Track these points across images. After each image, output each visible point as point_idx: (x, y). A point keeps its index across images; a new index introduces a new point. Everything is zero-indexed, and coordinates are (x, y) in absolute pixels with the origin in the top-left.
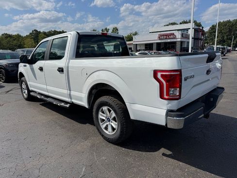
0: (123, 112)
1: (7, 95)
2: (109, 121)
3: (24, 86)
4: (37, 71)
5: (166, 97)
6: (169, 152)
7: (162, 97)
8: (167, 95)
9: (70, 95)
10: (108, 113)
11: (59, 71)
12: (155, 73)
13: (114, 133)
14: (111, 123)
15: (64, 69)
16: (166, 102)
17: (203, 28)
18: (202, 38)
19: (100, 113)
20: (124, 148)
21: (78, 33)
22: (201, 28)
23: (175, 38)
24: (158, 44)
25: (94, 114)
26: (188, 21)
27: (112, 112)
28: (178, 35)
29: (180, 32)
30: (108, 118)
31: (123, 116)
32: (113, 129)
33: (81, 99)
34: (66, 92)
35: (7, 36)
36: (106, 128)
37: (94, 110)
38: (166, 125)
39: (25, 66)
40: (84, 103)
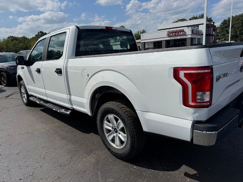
0: (133, 122)
1: (7, 100)
2: (117, 132)
3: (23, 91)
4: (35, 73)
5: (193, 104)
6: (193, 172)
7: (185, 103)
8: (192, 102)
9: (70, 100)
10: (115, 122)
11: (57, 73)
12: (176, 71)
13: (122, 147)
14: (118, 134)
15: (62, 70)
16: (191, 110)
17: (214, 23)
18: (214, 33)
19: (106, 122)
20: (136, 165)
21: (77, 27)
22: (212, 23)
23: (185, 35)
24: (167, 41)
25: (98, 122)
26: (198, 17)
27: (120, 121)
28: (188, 31)
29: (190, 28)
30: (115, 129)
31: (133, 127)
32: (122, 142)
33: (83, 105)
34: (65, 96)
35: (13, 39)
36: (113, 140)
37: (98, 118)
38: (192, 140)
39: (23, 68)
40: (87, 110)
